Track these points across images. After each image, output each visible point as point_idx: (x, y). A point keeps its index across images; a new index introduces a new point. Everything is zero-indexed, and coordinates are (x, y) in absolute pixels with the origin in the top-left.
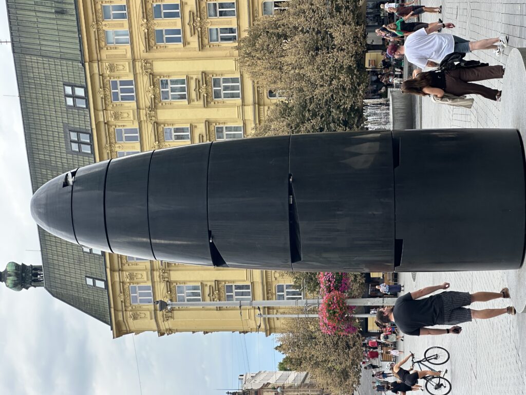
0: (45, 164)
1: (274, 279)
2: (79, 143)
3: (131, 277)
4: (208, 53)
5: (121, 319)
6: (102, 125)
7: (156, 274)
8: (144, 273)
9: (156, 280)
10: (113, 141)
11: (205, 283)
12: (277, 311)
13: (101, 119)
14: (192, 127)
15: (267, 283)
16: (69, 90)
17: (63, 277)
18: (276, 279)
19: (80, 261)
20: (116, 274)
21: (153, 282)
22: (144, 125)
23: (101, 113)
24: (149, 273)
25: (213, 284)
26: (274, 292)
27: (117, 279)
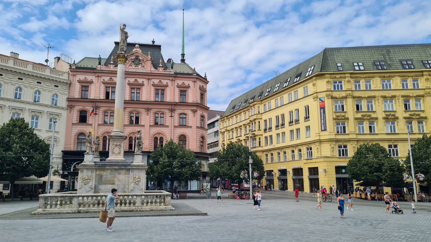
0: (388, 52)
1: (352, 144)
3: (349, 81)
5: (326, 76)
6: (421, 74)
7: (350, 92)
8: (350, 87)
9: (347, 92)
10: (414, 78)
11: (346, 113)
12: (334, 145)
13: (424, 73)
15: (350, 141)
17: (335, 55)
18: (352, 145)
19: (347, 62)
20: (349, 75)
21: (346, 91)
22: (423, 91)
23: (427, 73)
24: (350, 89)
25: (347, 116)
26: (344, 144)
27: (346, 75)
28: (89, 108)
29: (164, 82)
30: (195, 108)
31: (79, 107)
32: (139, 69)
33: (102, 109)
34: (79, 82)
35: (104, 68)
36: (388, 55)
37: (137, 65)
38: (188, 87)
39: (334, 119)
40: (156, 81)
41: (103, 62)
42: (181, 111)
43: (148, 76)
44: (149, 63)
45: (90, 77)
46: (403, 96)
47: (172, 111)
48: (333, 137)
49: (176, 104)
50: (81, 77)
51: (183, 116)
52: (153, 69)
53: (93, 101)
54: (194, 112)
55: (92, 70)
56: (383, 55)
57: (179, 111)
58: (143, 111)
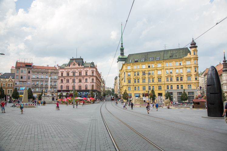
0: (148, 54)
2: (151, 59)
3: (132, 66)
4: (165, 77)
5: (126, 65)
8: (132, 68)
12: (127, 87)
14: (154, 75)
15: (131, 85)
16: (159, 58)
17: (131, 57)
20: (132, 64)
23: (156, 62)
25: (131, 78)
28: (63, 78)
29: (81, 70)
30: (90, 77)
31: (61, 79)
32: (75, 67)
33: (66, 79)
34: (61, 72)
35: (66, 67)
36: (147, 56)
37: (74, 66)
38: (88, 71)
39: (127, 79)
40: (79, 70)
41: (66, 66)
42: (86, 78)
43: (77, 68)
44: (77, 65)
45: (63, 70)
46: (148, 70)
47: (83, 78)
48: (126, 84)
49: (84, 76)
50: (61, 70)
51: (86, 79)
52: (78, 66)
53: (64, 77)
54: (89, 78)
55: (63, 68)
56: (146, 56)
57: (85, 78)
58: (76, 79)
